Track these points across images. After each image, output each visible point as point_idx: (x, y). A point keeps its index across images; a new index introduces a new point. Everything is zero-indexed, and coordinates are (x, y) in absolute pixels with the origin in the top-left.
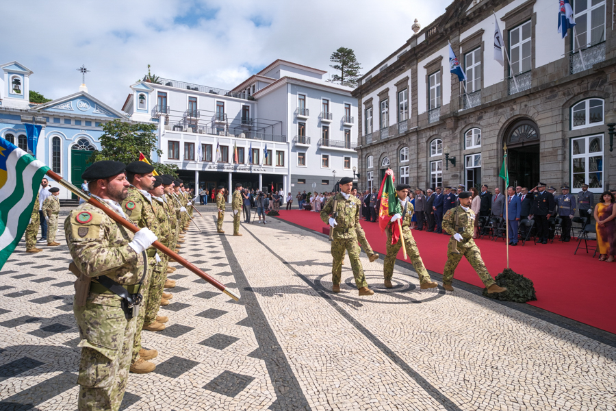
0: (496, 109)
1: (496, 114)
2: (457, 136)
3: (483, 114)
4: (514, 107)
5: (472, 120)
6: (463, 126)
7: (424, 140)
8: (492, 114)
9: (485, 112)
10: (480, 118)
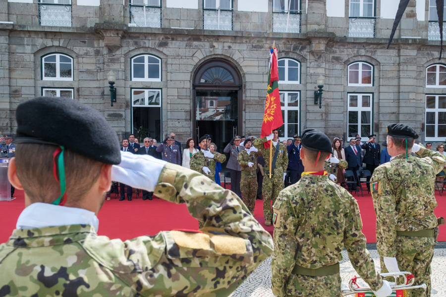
0: (189, 39)
1: (189, 46)
2: (118, 59)
3: (170, 41)
4: (215, 44)
5: (149, 43)
6: (132, 48)
7: (28, 49)
8: (183, 44)
9: (173, 39)
10: (164, 44)
